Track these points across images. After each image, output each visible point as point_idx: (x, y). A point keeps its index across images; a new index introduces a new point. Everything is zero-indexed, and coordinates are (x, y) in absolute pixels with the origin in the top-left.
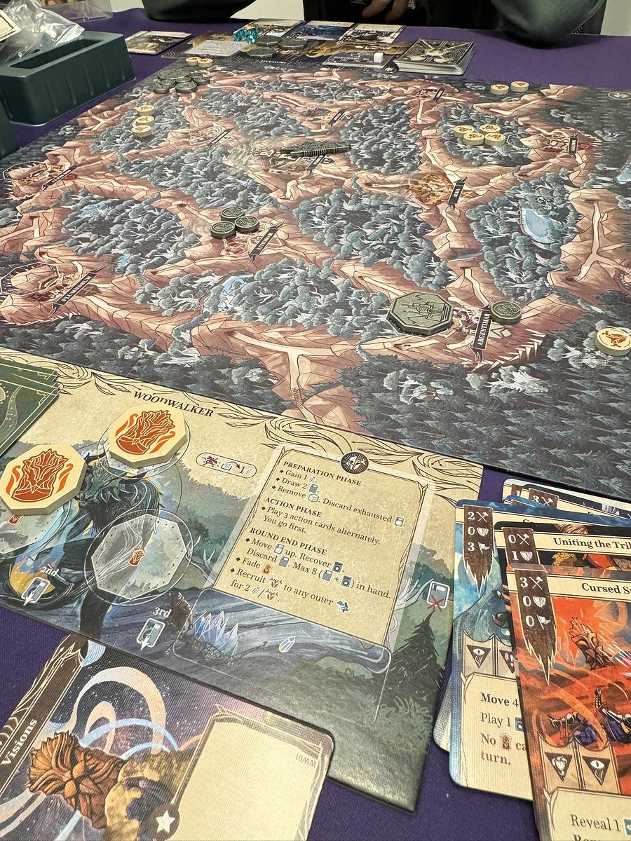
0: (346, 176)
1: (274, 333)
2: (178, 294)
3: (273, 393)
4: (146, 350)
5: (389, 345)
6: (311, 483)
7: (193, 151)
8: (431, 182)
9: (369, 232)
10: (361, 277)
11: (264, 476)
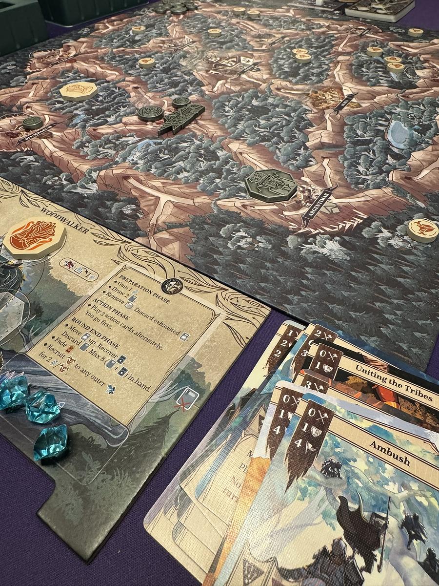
1: (157, 183)
2: (104, 146)
3: (136, 224)
4: (63, 180)
5: (239, 204)
7: (162, 53)
8: (328, 93)
9: (262, 122)
10: (241, 153)
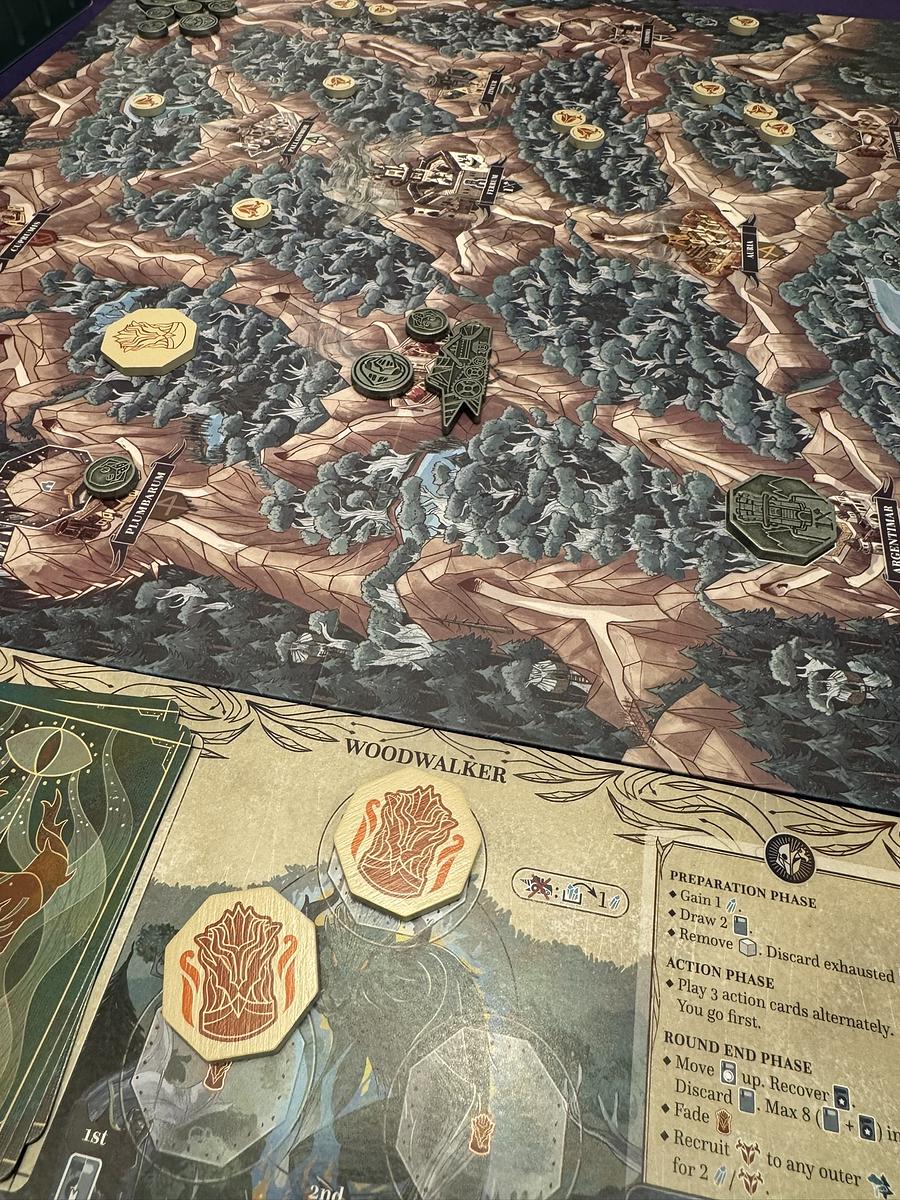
0: (552, 216)
1: (545, 578)
2: (344, 501)
3: (592, 716)
4: (327, 637)
5: (752, 588)
6: (733, 914)
7: (259, 171)
8: (700, 227)
9: (634, 340)
10: (653, 441)
11: (647, 908)
